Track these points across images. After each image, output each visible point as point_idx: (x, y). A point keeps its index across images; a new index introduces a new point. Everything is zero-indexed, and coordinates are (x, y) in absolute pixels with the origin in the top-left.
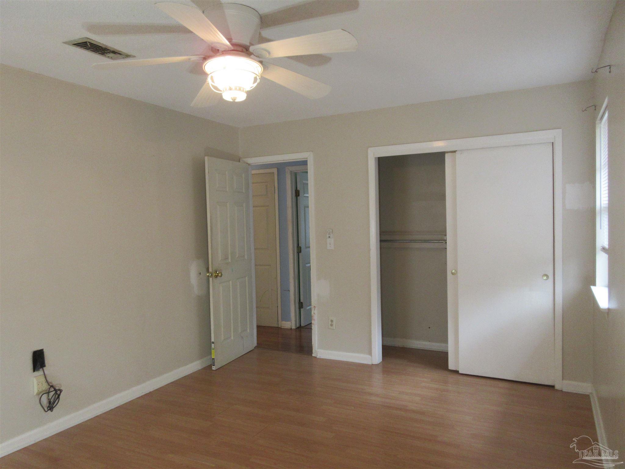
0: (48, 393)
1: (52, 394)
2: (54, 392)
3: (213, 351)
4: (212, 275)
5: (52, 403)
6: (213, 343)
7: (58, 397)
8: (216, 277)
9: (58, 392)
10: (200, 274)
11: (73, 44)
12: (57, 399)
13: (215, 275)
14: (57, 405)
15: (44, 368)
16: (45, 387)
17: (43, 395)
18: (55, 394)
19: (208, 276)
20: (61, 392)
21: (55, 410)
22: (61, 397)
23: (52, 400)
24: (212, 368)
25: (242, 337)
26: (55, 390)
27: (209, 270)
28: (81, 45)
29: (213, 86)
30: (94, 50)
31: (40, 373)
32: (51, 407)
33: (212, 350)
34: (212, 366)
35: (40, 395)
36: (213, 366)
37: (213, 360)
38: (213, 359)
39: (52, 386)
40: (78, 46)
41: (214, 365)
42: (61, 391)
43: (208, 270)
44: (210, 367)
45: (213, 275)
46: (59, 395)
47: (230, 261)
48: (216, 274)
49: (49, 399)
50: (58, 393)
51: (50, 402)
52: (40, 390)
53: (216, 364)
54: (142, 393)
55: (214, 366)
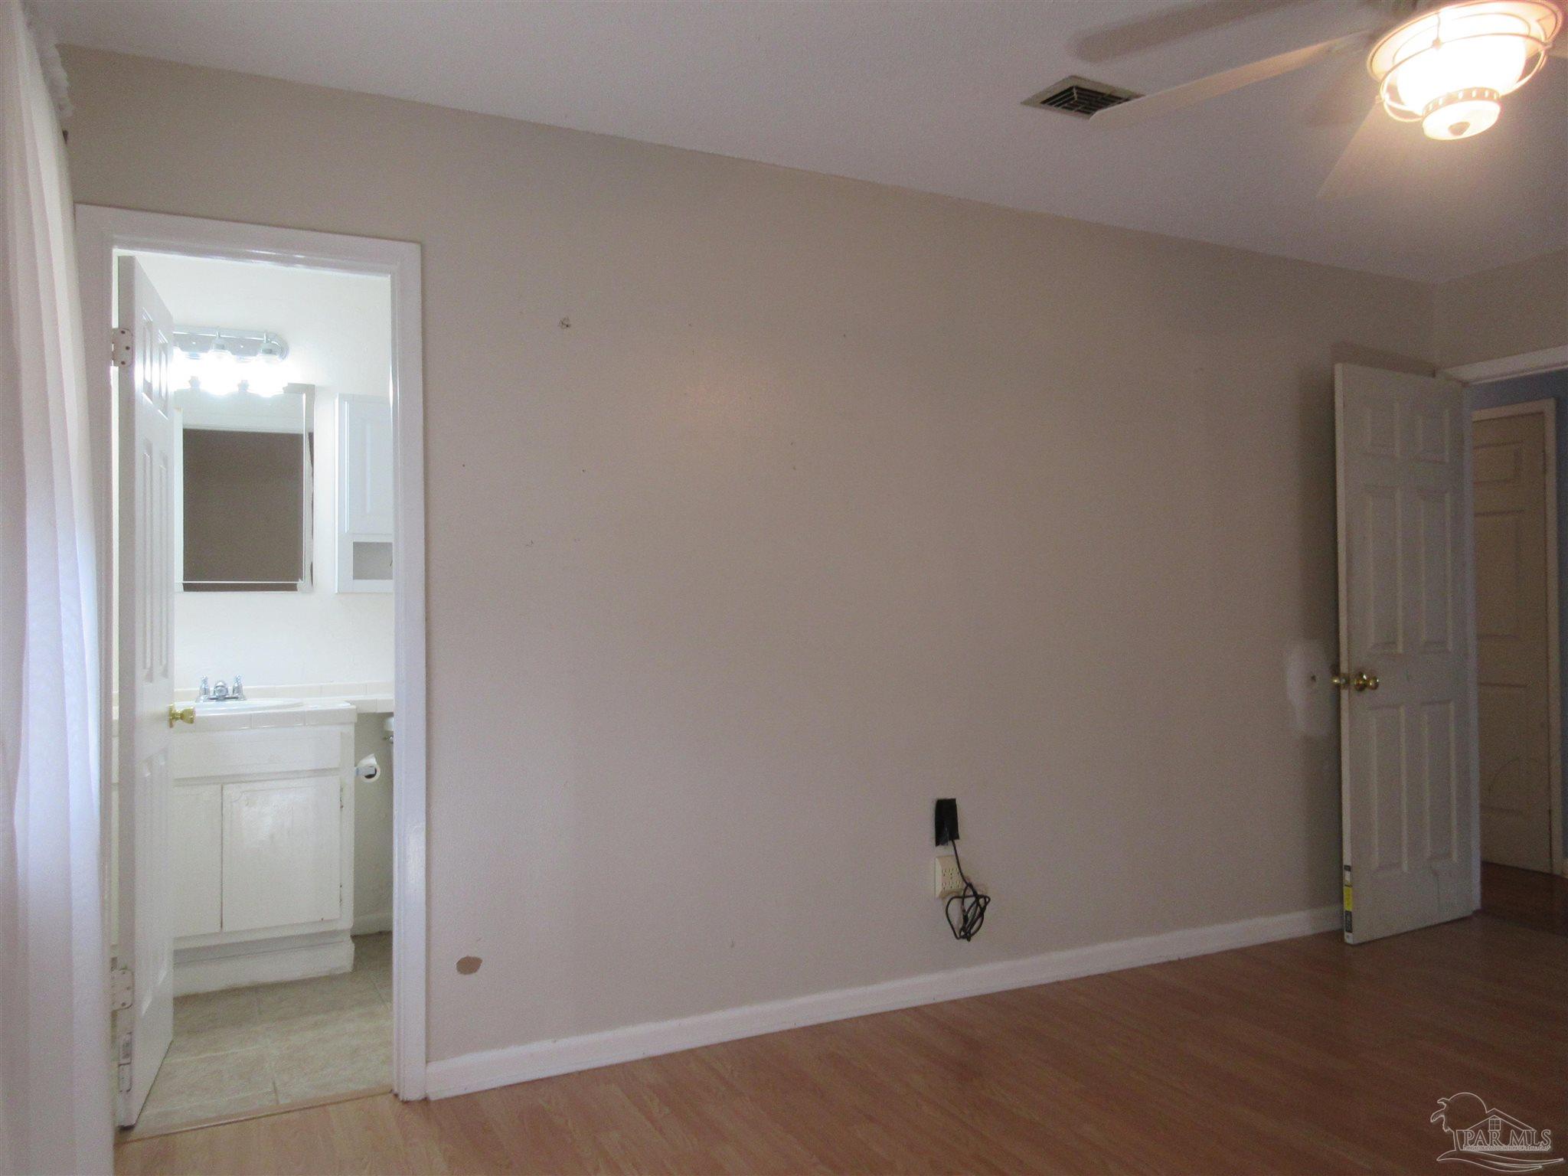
0: (963, 898)
1: (969, 901)
2: (973, 899)
3: (1347, 891)
4: (1348, 682)
5: (969, 921)
6: (1349, 868)
7: (982, 914)
8: (1362, 688)
9: (981, 901)
10: (1313, 678)
11: (1044, 102)
12: (978, 918)
13: (1358, 685)
14: (978, 933)
15: (956, 841)
16: (957, 884)
17: (952, 899)
18: (975, 905)
19: (1338, 686)
20: (986, 903)
21: (973, 938)
22: (986, 914)
23: (969, 915)
24: (1343, 937)
25: (1436, 874)
26: (975, 894)
27: (1341, 668)
28: (1057, 101)
29: (1393, 109)
30: (1086, 108)
31: (946, 850)
32: (966, 931)
33: (1345, 888)
34: (1343, 934)
35: (948, 900)
36: (1346, 934)
37: (1348, 917)
38: (1349, 913)
39: (970, 885)
40: (1051, 104)
41: (1350, 931)
42: (987, 901)
43: (1335, 671)
44: (1338, 935)
45: (1352, 684)
46: (983, 910)
47: (1400, 649)
48: (1361, 682)
49: (964, 911)
50: (981, 903)
51: (965, 918)
52: (948, 888)
53: (1355, 926)
54: (1161, 956)
55: (1350, 934)
